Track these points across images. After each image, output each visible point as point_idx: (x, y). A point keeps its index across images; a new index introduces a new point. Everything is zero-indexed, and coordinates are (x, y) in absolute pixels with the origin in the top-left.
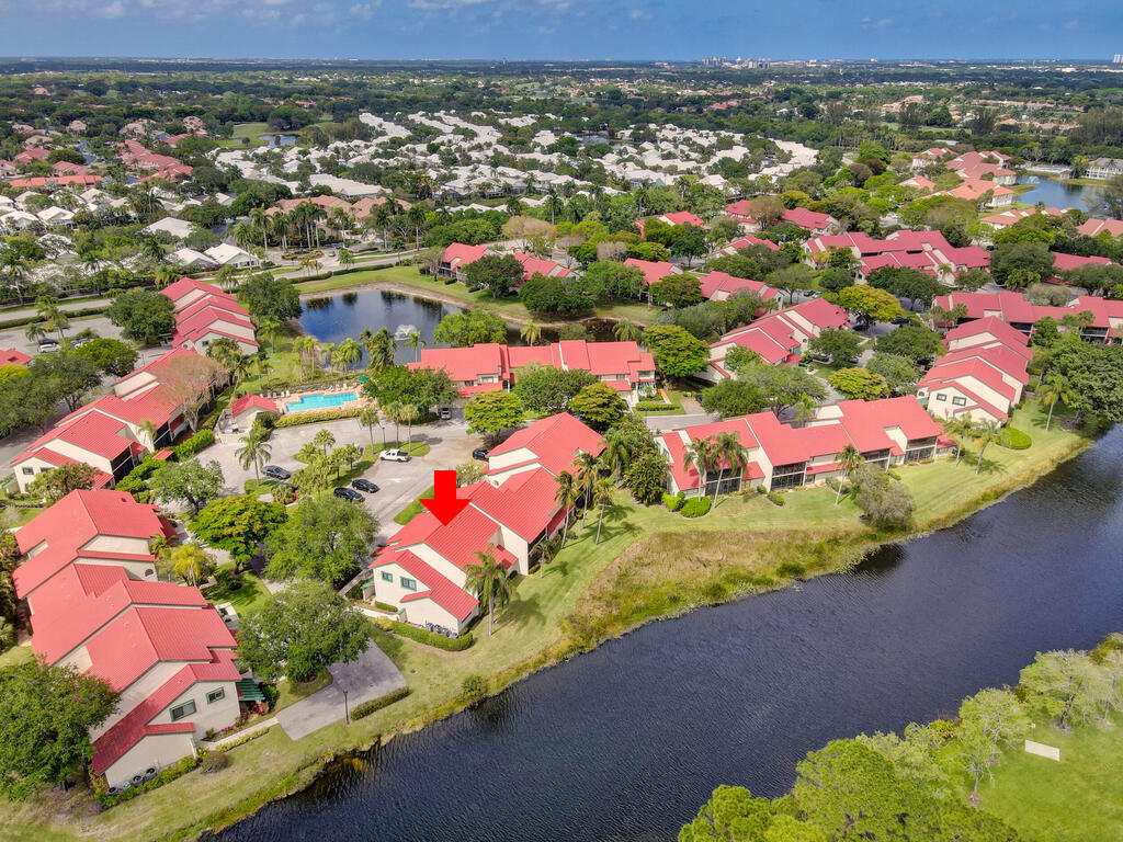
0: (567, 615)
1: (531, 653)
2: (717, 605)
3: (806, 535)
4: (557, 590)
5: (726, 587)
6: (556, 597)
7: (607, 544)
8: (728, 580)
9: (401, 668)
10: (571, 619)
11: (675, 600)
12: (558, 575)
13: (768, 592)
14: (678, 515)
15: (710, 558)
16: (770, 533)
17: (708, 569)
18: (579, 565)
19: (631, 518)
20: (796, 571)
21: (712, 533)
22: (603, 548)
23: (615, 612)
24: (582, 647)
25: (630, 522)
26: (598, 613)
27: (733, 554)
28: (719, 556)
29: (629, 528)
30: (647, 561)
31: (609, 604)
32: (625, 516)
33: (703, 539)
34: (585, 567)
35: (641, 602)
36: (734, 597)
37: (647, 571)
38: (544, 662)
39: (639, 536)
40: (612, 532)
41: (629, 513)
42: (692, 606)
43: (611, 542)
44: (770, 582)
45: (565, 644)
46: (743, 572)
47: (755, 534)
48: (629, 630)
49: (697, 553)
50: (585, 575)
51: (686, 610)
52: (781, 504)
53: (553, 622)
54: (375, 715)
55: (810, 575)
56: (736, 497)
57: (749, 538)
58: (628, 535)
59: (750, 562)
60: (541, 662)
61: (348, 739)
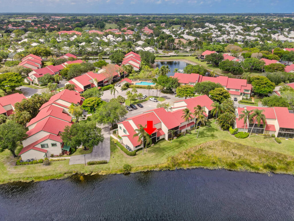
0: (172, 156)
1: (152, 164)
2: (230, 170)
3: (285, 157)
4: (174, 148)
5: (238, 165)
6: (172, 150)
7: (201, 139)
8: (240, 163)
9: (111, 155)
10: (173, 158)
11: (214, 163)
12: (177, 144)
13: (255, 173)
14: (233, 136)
15: (238, 154)
16: (268, 152)
17: (234, 157)
18: (187, 142)
19: (215, 133)
20: (273, 168)
21: (244, 146)
22: (199, 139)
23: (189, 161)
24: (170, 168)
25: (214, 134)
26: (183, 159)
27: (248, 154)
28: (242, 154)
29: (213, 136)
30: (212, 147)
31: (189, 158)
32: (214, 132)
33: (239, 146)
34: (188, 143)
35: (200, 160)
36: (239, 170)
37: (210, 151)
38: (155, 169)
39: (215, 139)
40: (205, 135)
41: (215, 131)
42: (220, 167)
43: (203, 138)
44: (258, 169)
45: (165, 165)
46: (248, 162)
47: (262, 150)
48: (190, 168)
49: (233, 150)
50: (187, 146)
51: (216, 168)
52: (280, 143)
53: (166, 157)
54: (94, 166)
55: (278, 172)
56: (261, 136)
57: (258, 151)
58: (211, 138)
59: (254, 160)
60: (153, 168)
61: (83, 170)
